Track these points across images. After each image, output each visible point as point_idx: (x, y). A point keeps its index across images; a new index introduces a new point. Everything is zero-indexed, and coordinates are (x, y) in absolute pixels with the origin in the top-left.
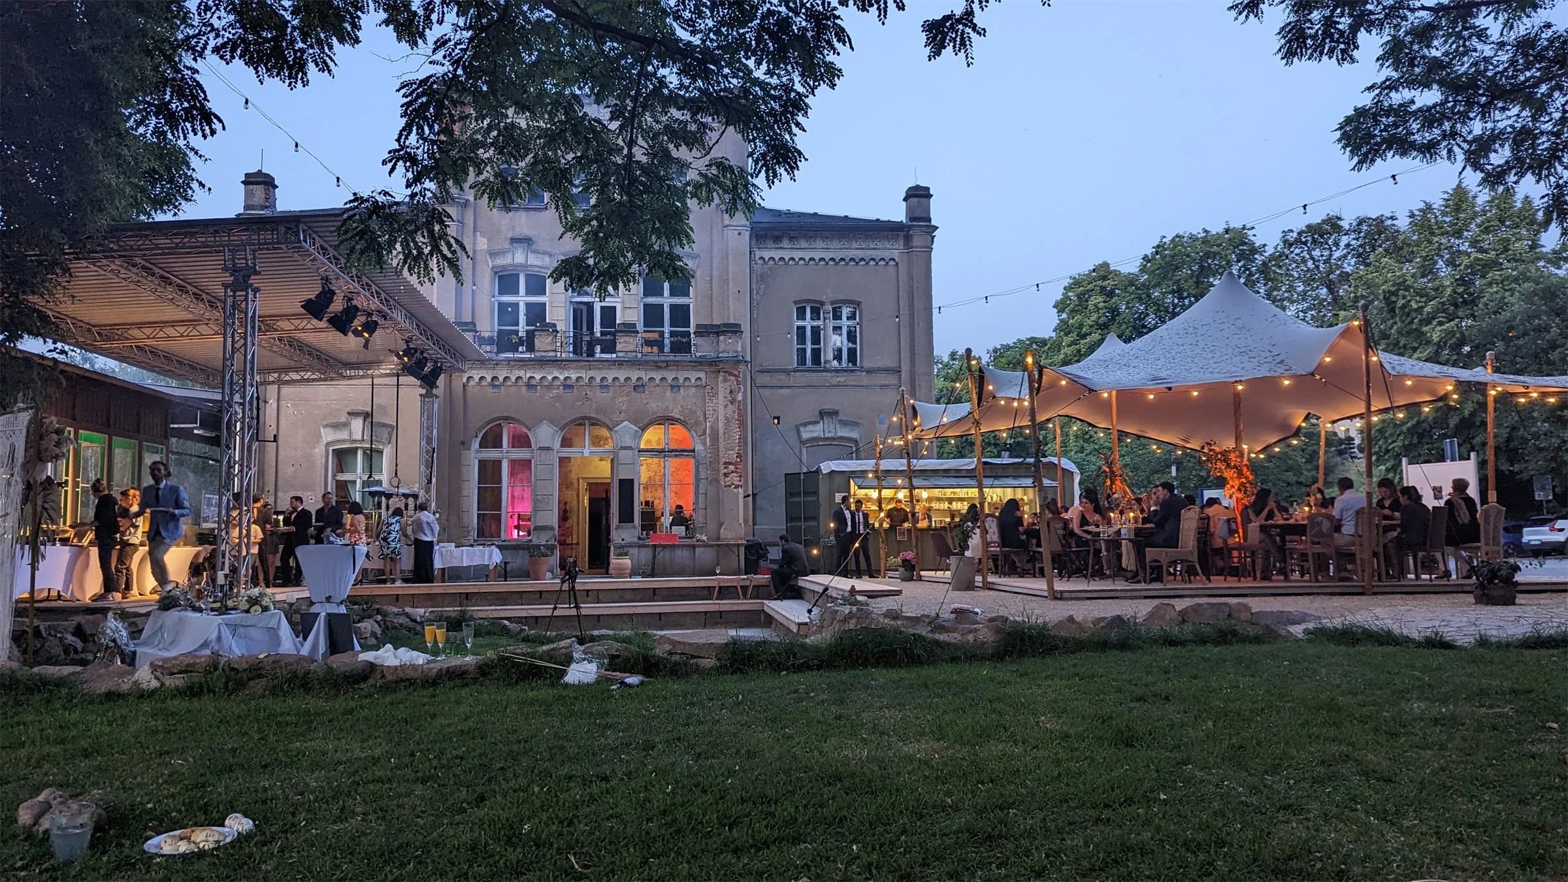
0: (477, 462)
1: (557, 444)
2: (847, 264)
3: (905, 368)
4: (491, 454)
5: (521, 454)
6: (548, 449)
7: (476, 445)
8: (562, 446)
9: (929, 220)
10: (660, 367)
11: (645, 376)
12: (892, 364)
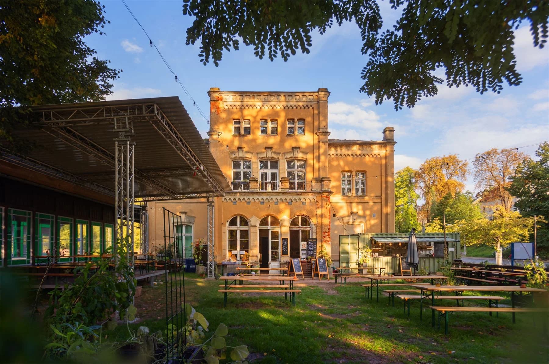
0: (228, 231)
1: (258, 224)
2: (361, 157)
3: (384, 196)
4: (233, 228)
5: (245, 228)
6: (255, 226)
7: (227, 224)
8: (260, 225)
9: (393, 140)
10: (298, 195)
11: (293, 198)
12: (379, 195)
